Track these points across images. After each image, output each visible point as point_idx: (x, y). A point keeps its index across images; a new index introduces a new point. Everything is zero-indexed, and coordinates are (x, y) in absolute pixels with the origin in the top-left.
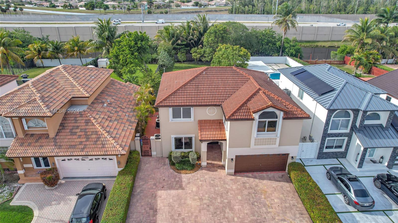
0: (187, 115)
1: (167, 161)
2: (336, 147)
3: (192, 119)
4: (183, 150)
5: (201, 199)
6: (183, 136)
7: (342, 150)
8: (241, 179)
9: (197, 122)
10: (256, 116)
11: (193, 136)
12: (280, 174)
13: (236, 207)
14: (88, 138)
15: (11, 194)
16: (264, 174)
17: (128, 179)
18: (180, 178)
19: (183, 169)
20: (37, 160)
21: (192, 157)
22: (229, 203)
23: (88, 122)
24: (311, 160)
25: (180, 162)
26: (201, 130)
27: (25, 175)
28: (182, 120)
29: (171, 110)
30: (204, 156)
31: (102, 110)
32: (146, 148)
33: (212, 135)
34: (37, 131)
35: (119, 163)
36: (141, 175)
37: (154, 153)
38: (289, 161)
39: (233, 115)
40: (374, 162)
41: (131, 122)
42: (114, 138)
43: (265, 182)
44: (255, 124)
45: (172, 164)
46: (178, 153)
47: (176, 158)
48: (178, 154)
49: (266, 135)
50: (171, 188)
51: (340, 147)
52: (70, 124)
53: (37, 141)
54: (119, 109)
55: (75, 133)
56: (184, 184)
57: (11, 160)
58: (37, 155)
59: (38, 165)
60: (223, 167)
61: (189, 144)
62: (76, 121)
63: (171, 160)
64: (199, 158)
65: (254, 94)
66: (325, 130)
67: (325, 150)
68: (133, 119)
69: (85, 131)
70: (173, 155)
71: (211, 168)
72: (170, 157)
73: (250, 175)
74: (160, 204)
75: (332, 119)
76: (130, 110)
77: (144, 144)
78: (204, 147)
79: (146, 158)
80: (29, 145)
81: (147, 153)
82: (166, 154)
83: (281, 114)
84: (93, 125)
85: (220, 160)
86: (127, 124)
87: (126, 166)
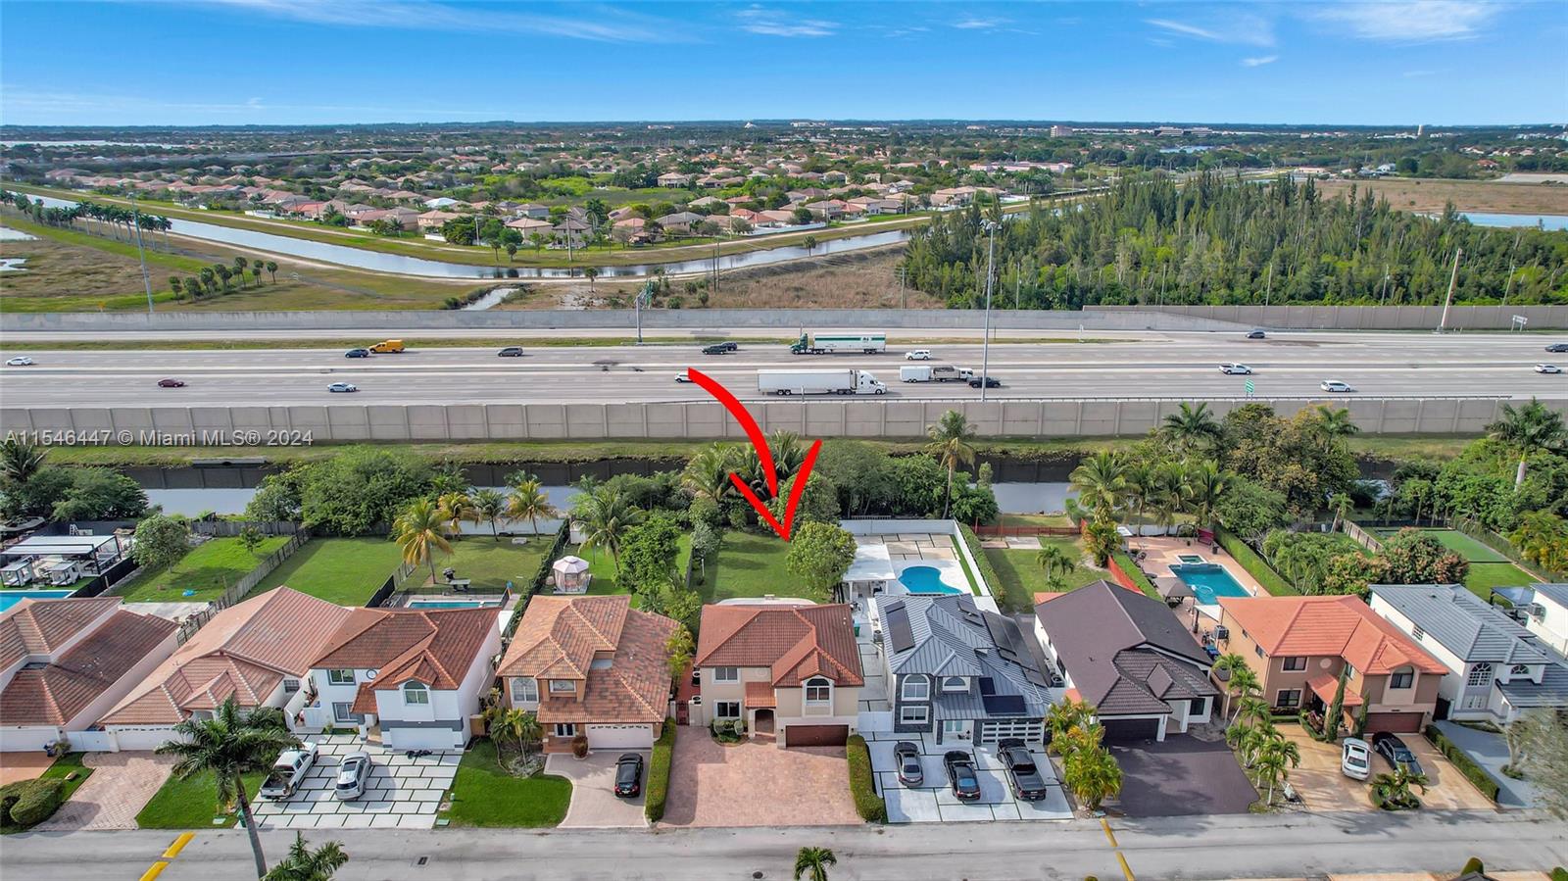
0: (733, 676)
1: (708, 731)
2: (917, 718)
3: (739, 681)
4: (729, 718)
5: (744, 773)
6: (728, 701)
7: (926, 722)
8: (793, 753)
9: (743, 686)
10: (804, 683)
11: (739, 701)
12: (838, 749)
13: (780, 781)
14: (620, 703)
15: (539, 764)
16: (821, 749)
17: (666, 749)
18: (723, 752)
19: (727, 741)
20: (560, 726)
21: (738, 727)
22: (774, 777)
23: (617, 683)
24: (886, 733)
25: (723, 734)
26: (748, 695)
27: (549, 744)
28: (726, 681)
29: (714, 670)
30: (752, 726)
31: (628, 665)
32: (683, 714)
33: (761, 702)
34: (562, 694)
35: (655, 731)
36: (678, 747)
37: (691, 722)
38: (850, 734)
39: (779, 681)
40: (960, 737)
41: (664, 681)
42: (650, 703)
43: (819, 757)
44: (804, 691)
45: (715, 735)
46: (721, 721)
47: (718, 727)
48: (722, 723)
49: (818, 703)
50: (712, 761)
51: (924, 718)
52: (597, 686)
53: (564, 706)
54: (647, 663)
55: (605, 697)
56: (727, 758)
57: (539, 726)
58: (569, 722)
59: (561, 732)
60: (773, 740)
61: (735, 710)
62: (604, 682)
63: (712, 730)
64: (746, 729)
65: (808, 656)
66: (898, 697)
67: (903, 722)
68: (666, 677)
69: (615, 694)
70: (716, 724)
71: (759, 740)
72: (711, 727)
73: (804, 749)
74: (700, 776)
75: (904, 684)
76: (660, 663)
77: (680, 709)
78: (751, 716)
79: (682, 727)
80: (558, 710)
81: (683, 722)
82: (706, 723)
83: (831, 682)
84: (624, 687)
85: (772, 731)
86: (661, 683)
87: (662, 736)
